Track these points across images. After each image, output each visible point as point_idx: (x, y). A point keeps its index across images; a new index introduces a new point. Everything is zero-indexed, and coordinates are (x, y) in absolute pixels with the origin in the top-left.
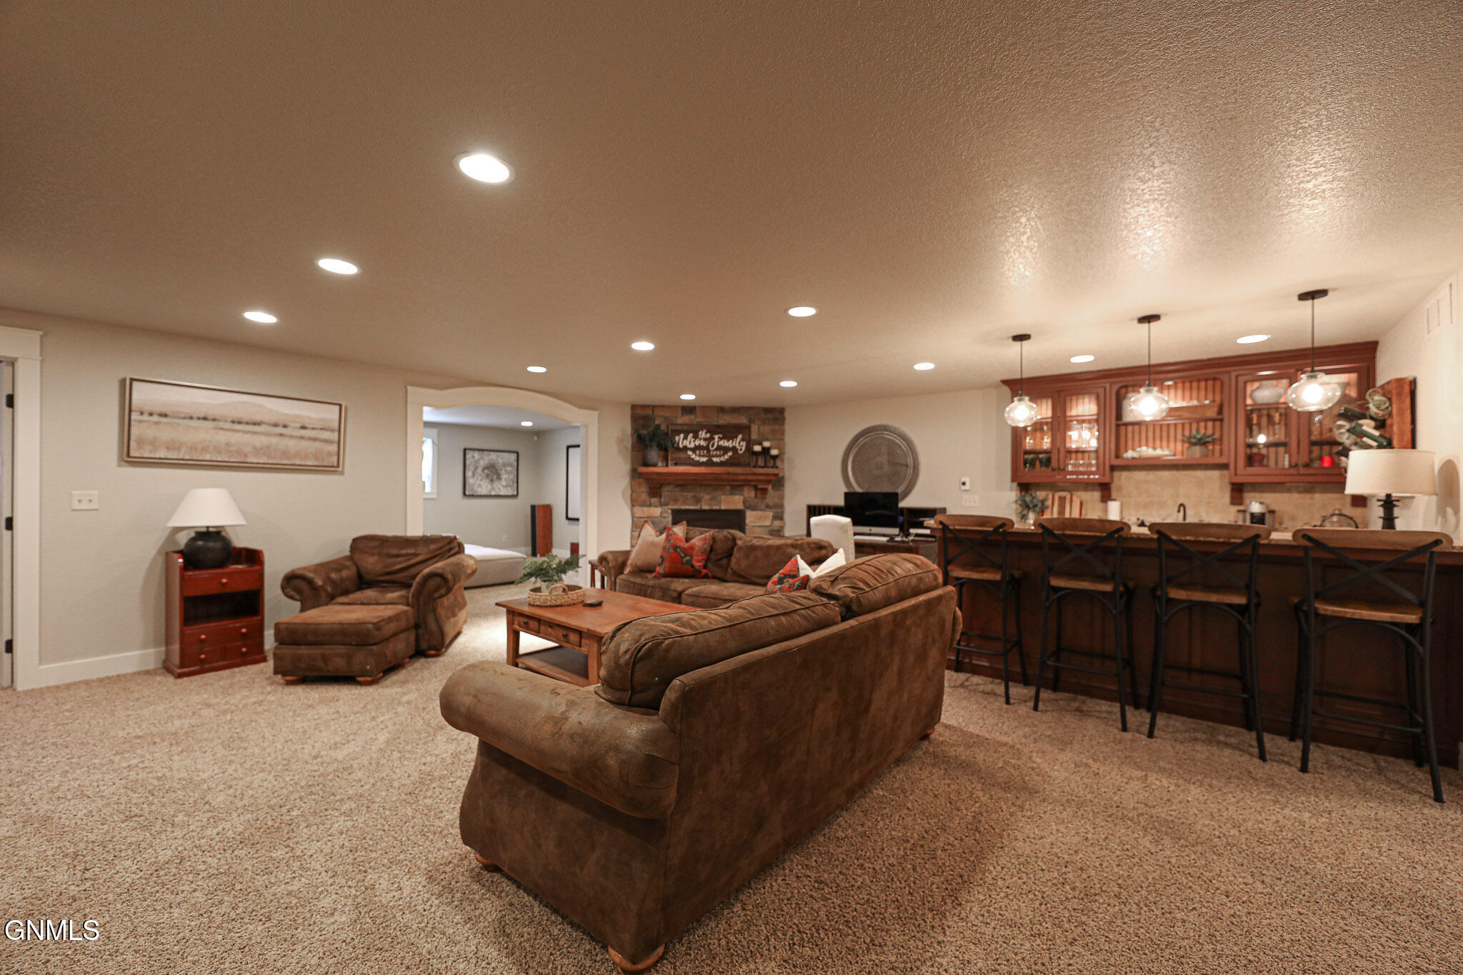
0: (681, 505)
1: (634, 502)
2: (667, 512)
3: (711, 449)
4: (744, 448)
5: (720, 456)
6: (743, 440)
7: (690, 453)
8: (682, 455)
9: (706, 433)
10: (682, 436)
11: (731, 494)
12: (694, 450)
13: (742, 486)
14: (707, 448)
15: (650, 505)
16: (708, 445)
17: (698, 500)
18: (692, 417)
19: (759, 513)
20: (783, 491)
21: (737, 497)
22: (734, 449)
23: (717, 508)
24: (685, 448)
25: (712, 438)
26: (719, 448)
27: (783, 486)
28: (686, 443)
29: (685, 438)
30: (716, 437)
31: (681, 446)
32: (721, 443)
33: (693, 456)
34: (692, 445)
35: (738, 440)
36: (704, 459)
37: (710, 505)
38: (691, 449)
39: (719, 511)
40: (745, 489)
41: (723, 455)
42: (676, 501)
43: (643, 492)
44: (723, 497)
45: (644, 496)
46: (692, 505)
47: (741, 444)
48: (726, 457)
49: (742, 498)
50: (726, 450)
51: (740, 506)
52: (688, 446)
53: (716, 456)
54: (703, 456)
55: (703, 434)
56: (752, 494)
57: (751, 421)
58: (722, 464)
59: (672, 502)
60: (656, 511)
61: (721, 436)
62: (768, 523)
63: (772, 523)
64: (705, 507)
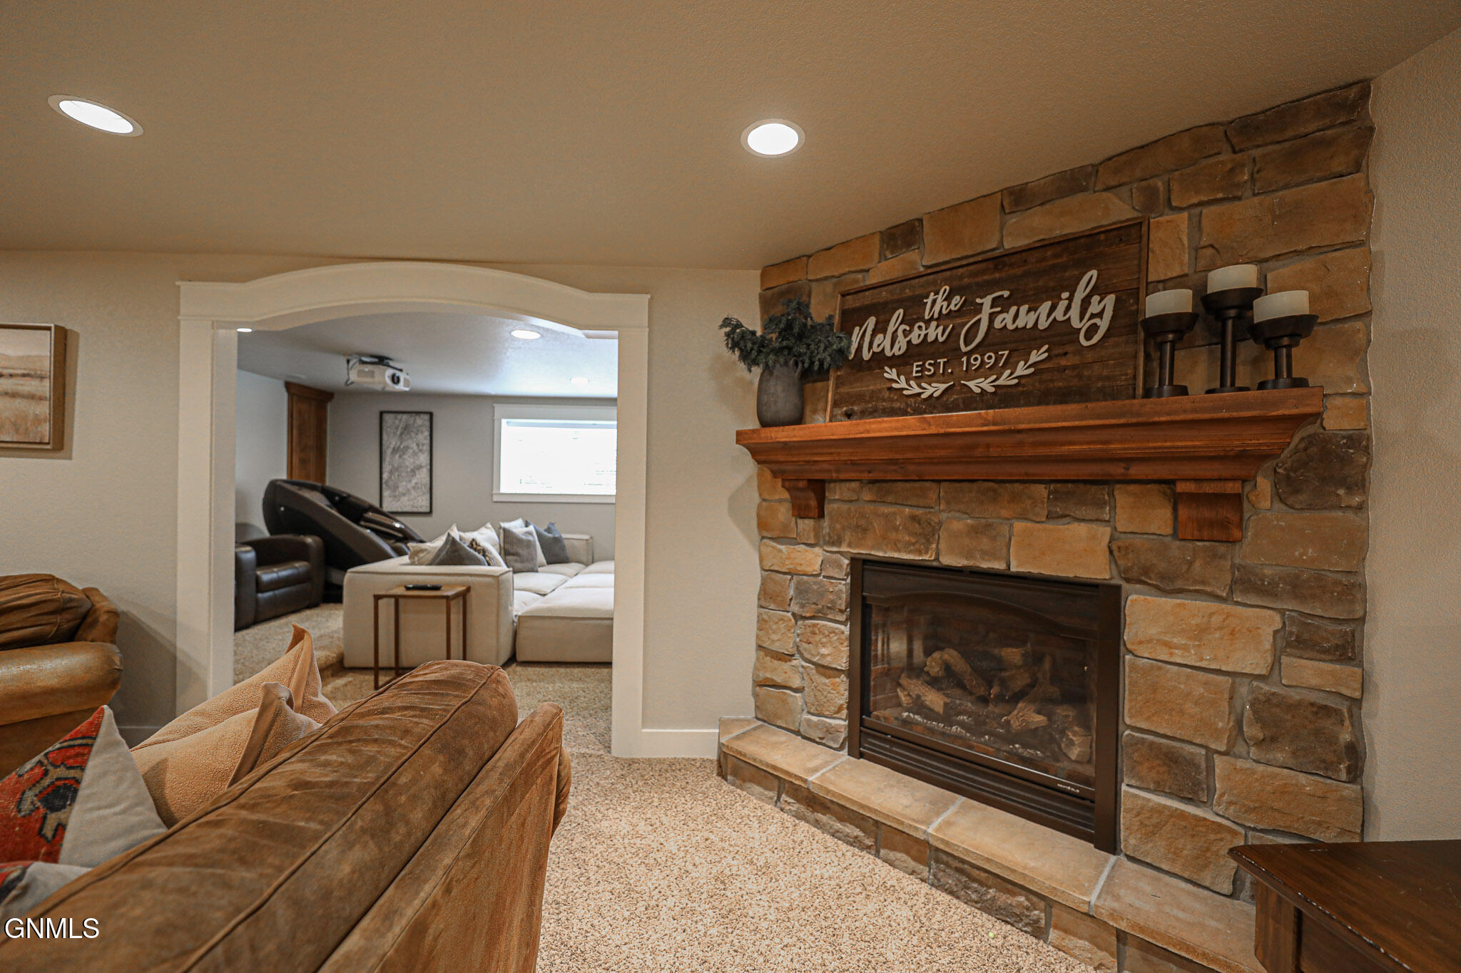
0: (873, 548)
1: (767, 530)
2: (840, 566)
3: (964, 349)
4: (1104, 324)
5: (996, 370)
6: (1100, 290)
7: (891, 373)
8: (867, 386)
9: (948, 299)
10: (872, 321)
11: (1050, 517)
12: (901, 362)
13: (1106, 482)
14: (948, 350)
15: (794, 541)
16: (953, 335)
17: (928, 532)
18: (912, 255)
19: (1196, 609)
20: (1361, 508)
21: (1080, 530)
22: (1060, 335)
23: (999, 566)
24: (880, 360)
25: (971, 308)
26: (995, 340)
27: (1359, 484)
28: (883, 342)
29: (880, 328)
30: (987, 301)
31: (866, 355)
32: (1005, 320)
33: (902, 384)
34: (901, 347)
35: (1080, 294)
36: (936, 389)
37: (969, 555)
38: (896, 362)
39: (1005, 577)
40: (1123, 497)
41: (1010, 364)
42: (862, 530)
43: (780, 501)
44: (1019, 526)
45: (784, 512)
46: (907, 547)
47: (1094, 308)
48: (1021, 370)
49: (1104, 532)
50: (1021, 341)
51: (1097, 569)
52: (888, 353)
53: (981, 372)
54: (932, 379)
55: (937, 303)
56: (1159, 519)
57: (1153, 202)
58: (1003, 398)
59: (848, 536)
60: (811, 558)
61: (1006, 294)
62: (1252, 660)
63: (1276, 663)
64: (947, 560)
